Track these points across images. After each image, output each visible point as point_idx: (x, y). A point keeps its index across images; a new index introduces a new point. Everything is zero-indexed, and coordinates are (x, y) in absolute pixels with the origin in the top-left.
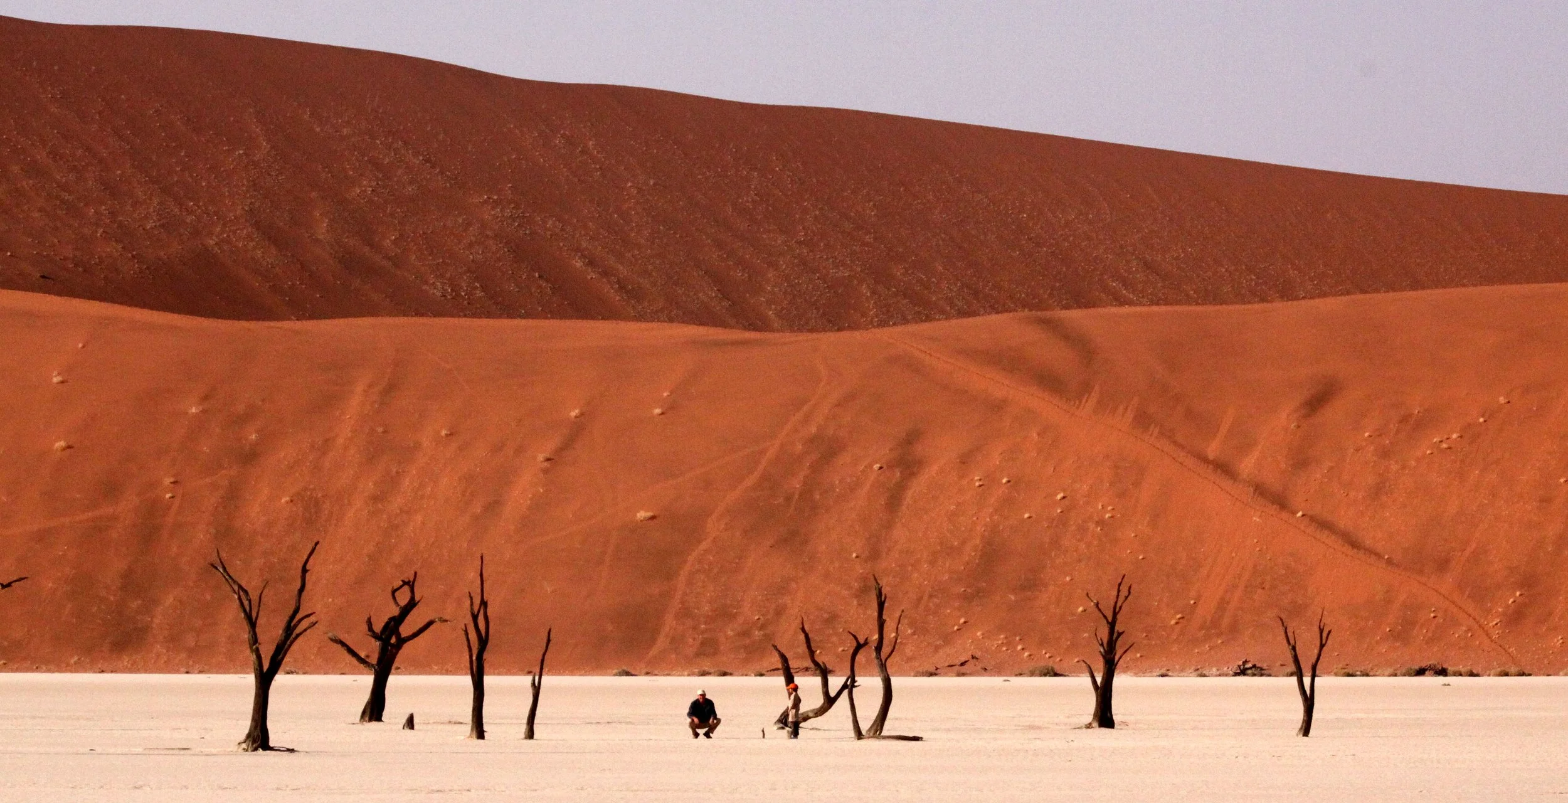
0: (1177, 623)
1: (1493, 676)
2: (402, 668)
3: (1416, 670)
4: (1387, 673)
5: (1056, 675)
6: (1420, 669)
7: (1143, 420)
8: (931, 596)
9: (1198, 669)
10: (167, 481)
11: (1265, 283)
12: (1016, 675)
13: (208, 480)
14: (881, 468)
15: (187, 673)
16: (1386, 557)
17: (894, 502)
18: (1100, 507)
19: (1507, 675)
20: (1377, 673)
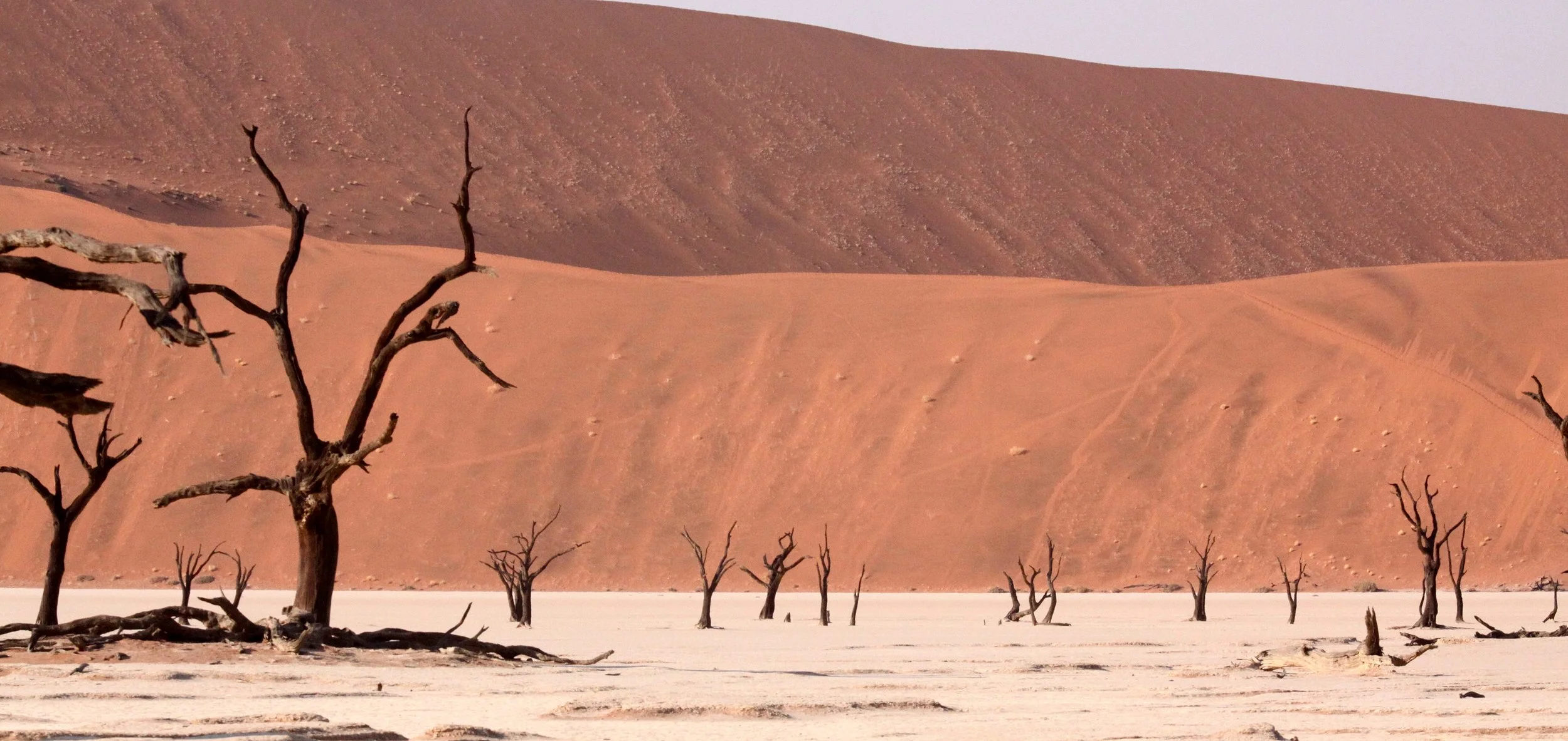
0: (1485, 545)
5: (1377, 590)
7: (1459, 364)
9: (1502, 586)
10: (590, 420)
12: (1343, 591)
13: (626, 421)
14: (1226, 407)
15: (608, 591)
17: (1238, 439)
18: (1420, 442)
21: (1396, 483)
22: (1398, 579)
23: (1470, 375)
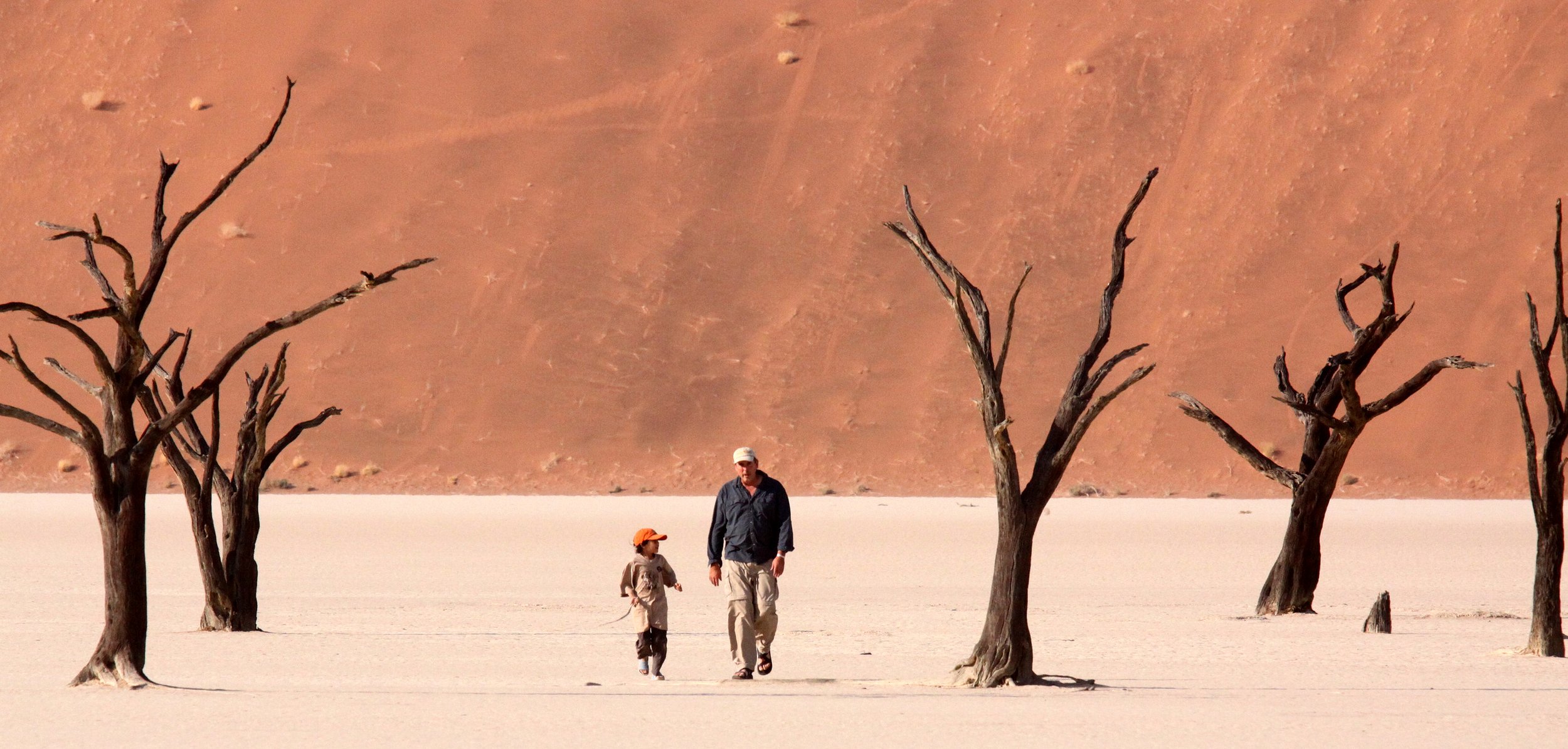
2: (1360, 478)
10: (782, 19)
13: (881, 19)
15: (830, 492)
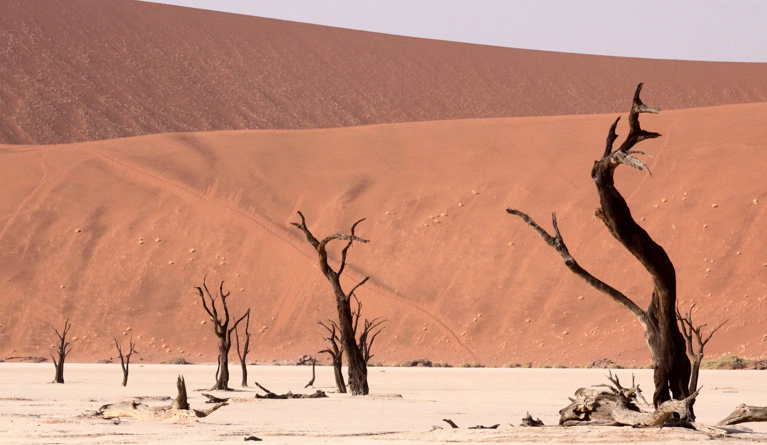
0: (263, 331)
1: (461, 367)
3: (412, 362)
4: (393, 365)
5: (186, 363)
6: (414, 362)
7: (245, 202)
8: (109, 313)
9: (275, 361)
11: (344, 108)
12: (161, 363)
14: (79, 231)
16: (396, 291)
17: (87, 253)
18: (217, 258)
19: (469, 366)
20: (388, 365)
21: (200, 287)
22: (200, 355)
23: (253, 212)
